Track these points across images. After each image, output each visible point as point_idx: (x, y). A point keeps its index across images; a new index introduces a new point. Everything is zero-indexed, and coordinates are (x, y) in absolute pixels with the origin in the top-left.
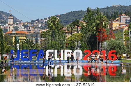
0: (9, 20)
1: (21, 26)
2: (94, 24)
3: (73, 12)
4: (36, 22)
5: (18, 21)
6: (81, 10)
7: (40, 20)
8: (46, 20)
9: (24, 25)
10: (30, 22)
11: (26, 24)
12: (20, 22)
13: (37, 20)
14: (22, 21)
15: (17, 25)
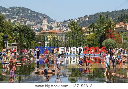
0: (43, 21)
1: (54, 25)
2: (104, 27)
3: (101, 13)
4: (68, 22)
5: (52, 21)
6: (108, 11)
7: (71, 20)
8: (77, 21)
9: (57, 25)
10: (63, 22)
11: (59, 24)
12: (54, 22)
13: (68, 21)
14: (56, 21)
15: (52, 25)
